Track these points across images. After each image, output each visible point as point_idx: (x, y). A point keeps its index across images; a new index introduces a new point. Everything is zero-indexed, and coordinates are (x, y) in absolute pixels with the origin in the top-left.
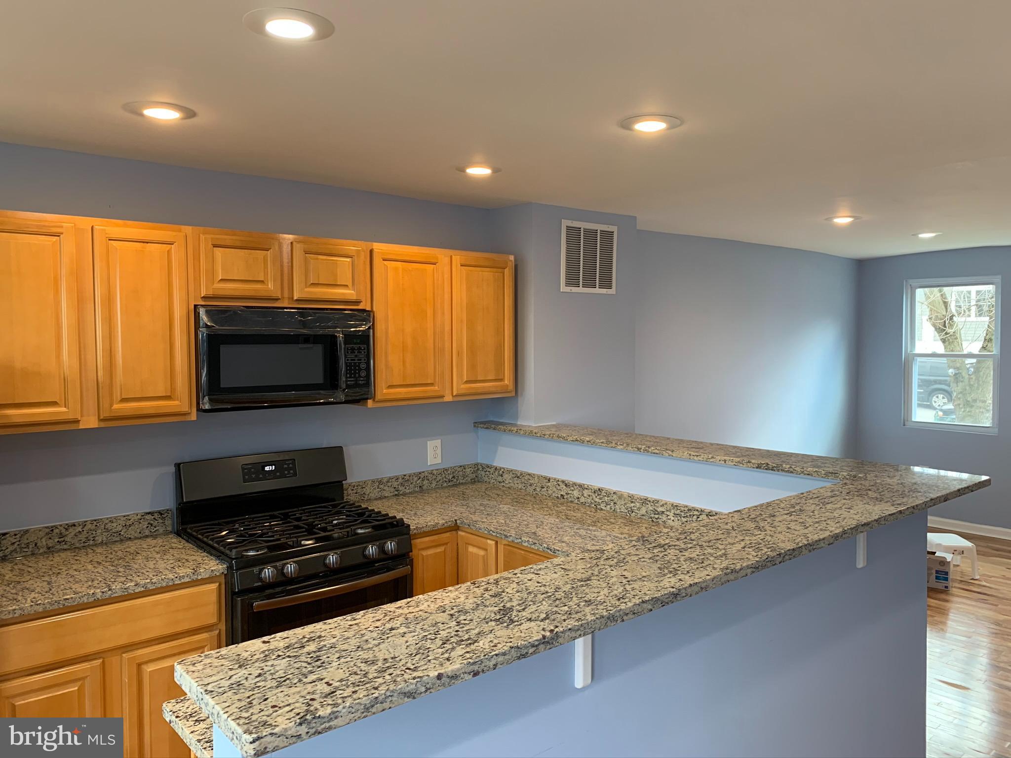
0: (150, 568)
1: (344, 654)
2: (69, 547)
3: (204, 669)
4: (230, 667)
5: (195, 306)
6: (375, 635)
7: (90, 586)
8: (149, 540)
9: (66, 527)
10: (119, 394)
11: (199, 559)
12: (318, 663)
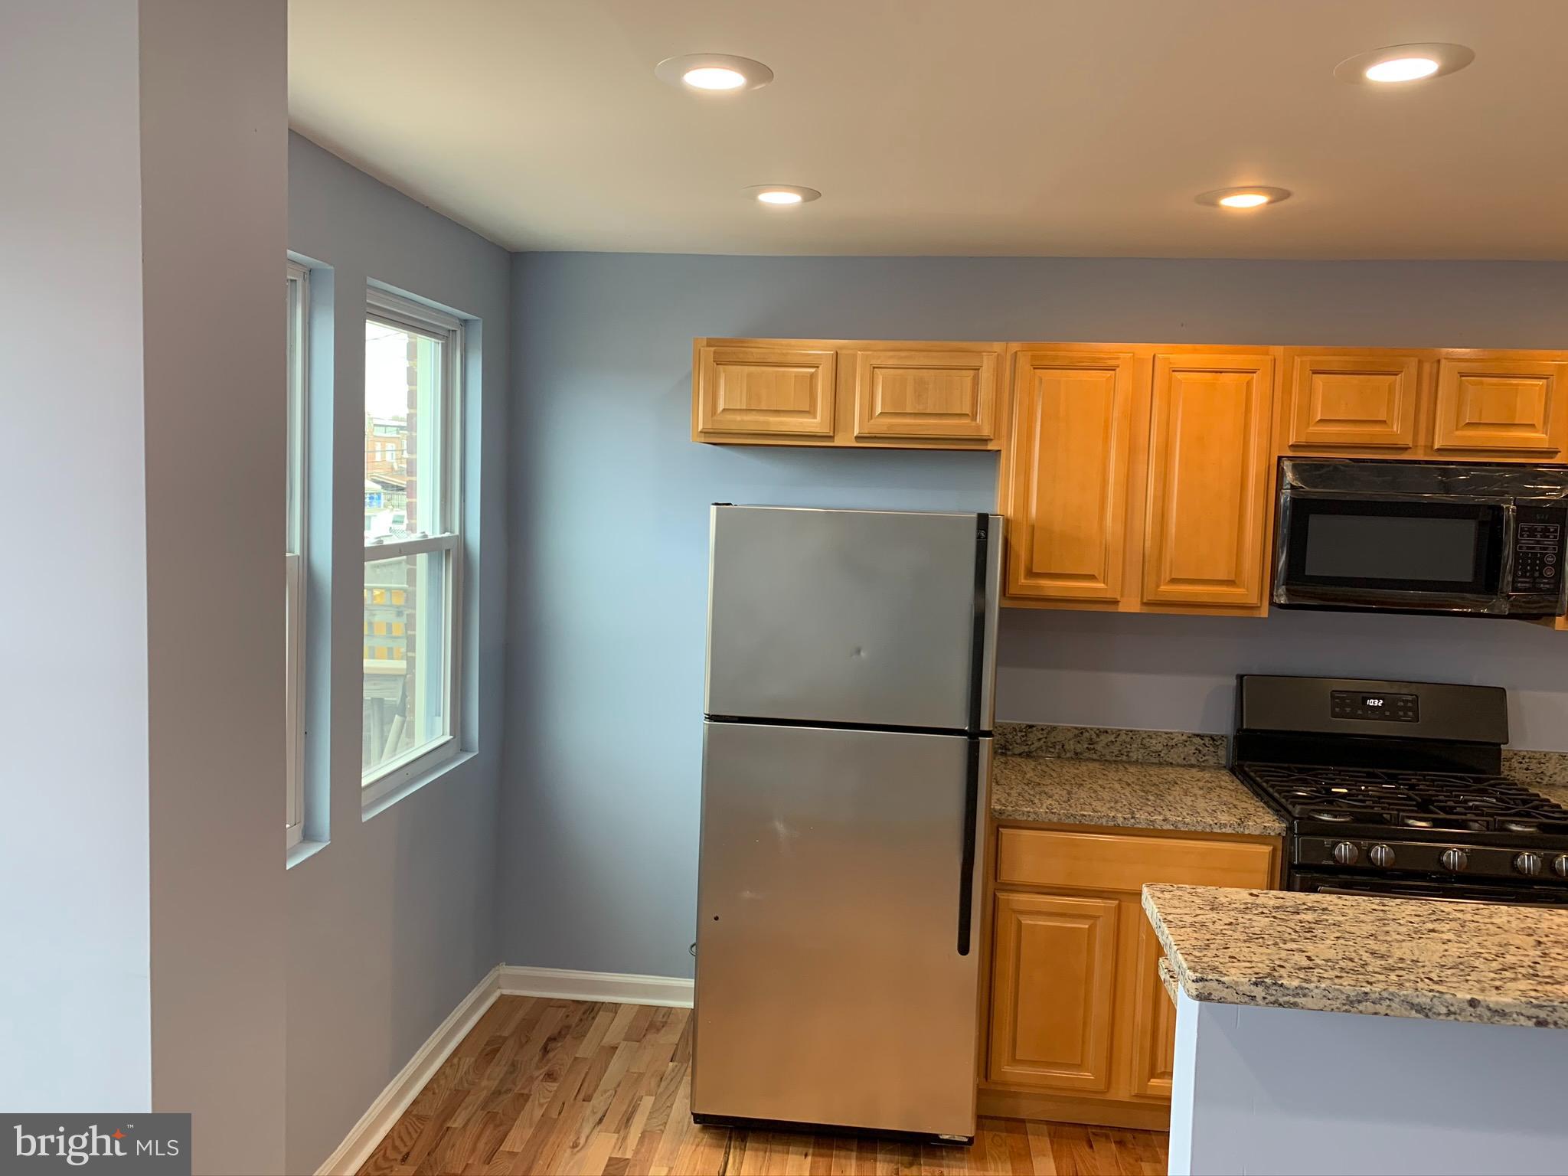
0: (1186, 804)
1: (1347, 936)
2: (1098, 758)
3: (1171, 899)
4: (1201, 906)
5: (1280, 458)
6: (1403, 929)
7: (1112, 807)
8: (1194, 770)
9: (1098, 732)
10: (1168, 573)
11: (1252, 810)
12: (1308, 935)
